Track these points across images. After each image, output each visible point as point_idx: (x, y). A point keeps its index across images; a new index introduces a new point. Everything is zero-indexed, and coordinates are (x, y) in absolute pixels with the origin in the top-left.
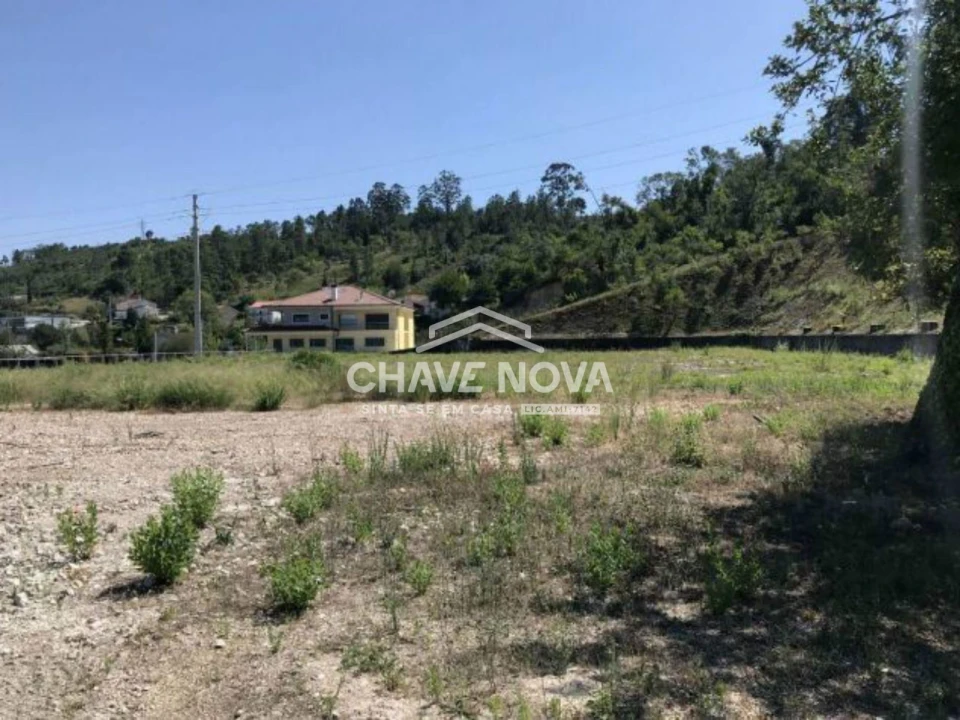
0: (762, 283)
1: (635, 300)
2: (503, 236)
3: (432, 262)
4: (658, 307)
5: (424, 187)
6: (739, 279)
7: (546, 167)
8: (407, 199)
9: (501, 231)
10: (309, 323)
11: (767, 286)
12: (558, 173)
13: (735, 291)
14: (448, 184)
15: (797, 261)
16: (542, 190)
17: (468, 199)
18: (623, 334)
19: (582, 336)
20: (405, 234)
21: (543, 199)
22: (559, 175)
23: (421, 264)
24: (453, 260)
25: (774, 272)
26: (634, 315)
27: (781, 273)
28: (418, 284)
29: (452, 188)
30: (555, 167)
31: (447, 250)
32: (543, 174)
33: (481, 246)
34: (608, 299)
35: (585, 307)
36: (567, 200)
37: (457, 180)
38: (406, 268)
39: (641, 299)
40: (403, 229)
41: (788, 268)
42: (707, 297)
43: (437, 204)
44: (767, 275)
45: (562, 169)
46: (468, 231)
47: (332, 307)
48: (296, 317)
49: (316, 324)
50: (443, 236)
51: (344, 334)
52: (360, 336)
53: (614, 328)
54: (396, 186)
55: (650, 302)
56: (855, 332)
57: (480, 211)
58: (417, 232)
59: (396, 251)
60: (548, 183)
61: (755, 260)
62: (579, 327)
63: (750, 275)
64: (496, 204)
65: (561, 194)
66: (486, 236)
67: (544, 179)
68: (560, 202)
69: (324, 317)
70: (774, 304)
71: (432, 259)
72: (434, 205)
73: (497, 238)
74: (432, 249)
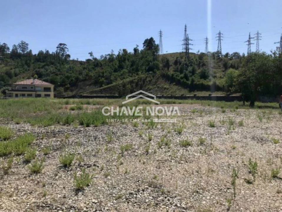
0: (145, 84)
1: (119, 87)
2: (45, 63)
3: (21, 70)
4: (124, 89)
5: (15, 45)
6: (140, 83)
7: (58, 44)
8: (8, 48)
9: (44, 62)
10: (27, 90)
11: (146, 85)
12: (62, 46)
13: (140, 86)
14: (24, 45)
15: (151, 80)
16: (57, 51)
17: (31, 51)
18: (117, 95)
19: (108, 95)
20: (9, 60)
21: (57, 54)
22: (62, 47)
23: (17, 70)
24: (29, 70)
25: (147, 82)
26: (119, 91)
27: (149, 82)
28: (17, 77)
29: (25, 46)
30: (61, 44)
31: (26, 67)
32: (57, 46)
33: (38, 66)
34: (112, 86)
35: (107, 88)
36: (65, 54)
37: (27, 44)
38: (13, 71)
39: (120, 87)
40: (8, 58)
41: (150, 81)
42: (134, 87)
43: (19, 51)
44: (146, 83)
45: (63, 45)
46: (32, 61)
47: (34, 85)
48: (23, 87)
49: (30, 90)
50: (24, 62)
51: (38, 93)
52: (43, 93)
53: (115, 94)
54: (4, 44)
55: (122, 88)
56: (176, 96)
57: (35, 55)
58: (13, 60)
59: (6, 65)
60: (59, 49)
61: (143, 79)
62: (107, 93)
63: (142, 82)
64: (41, 53)
65: (63, 52)
66: (39, 63)
67: (57, 48)
68: (63, 55)
69: (32, 88)
70: (149, 89)
71: (21, 69)
72: (18, 51)
73: (43, 64)
74: (20, 66)
